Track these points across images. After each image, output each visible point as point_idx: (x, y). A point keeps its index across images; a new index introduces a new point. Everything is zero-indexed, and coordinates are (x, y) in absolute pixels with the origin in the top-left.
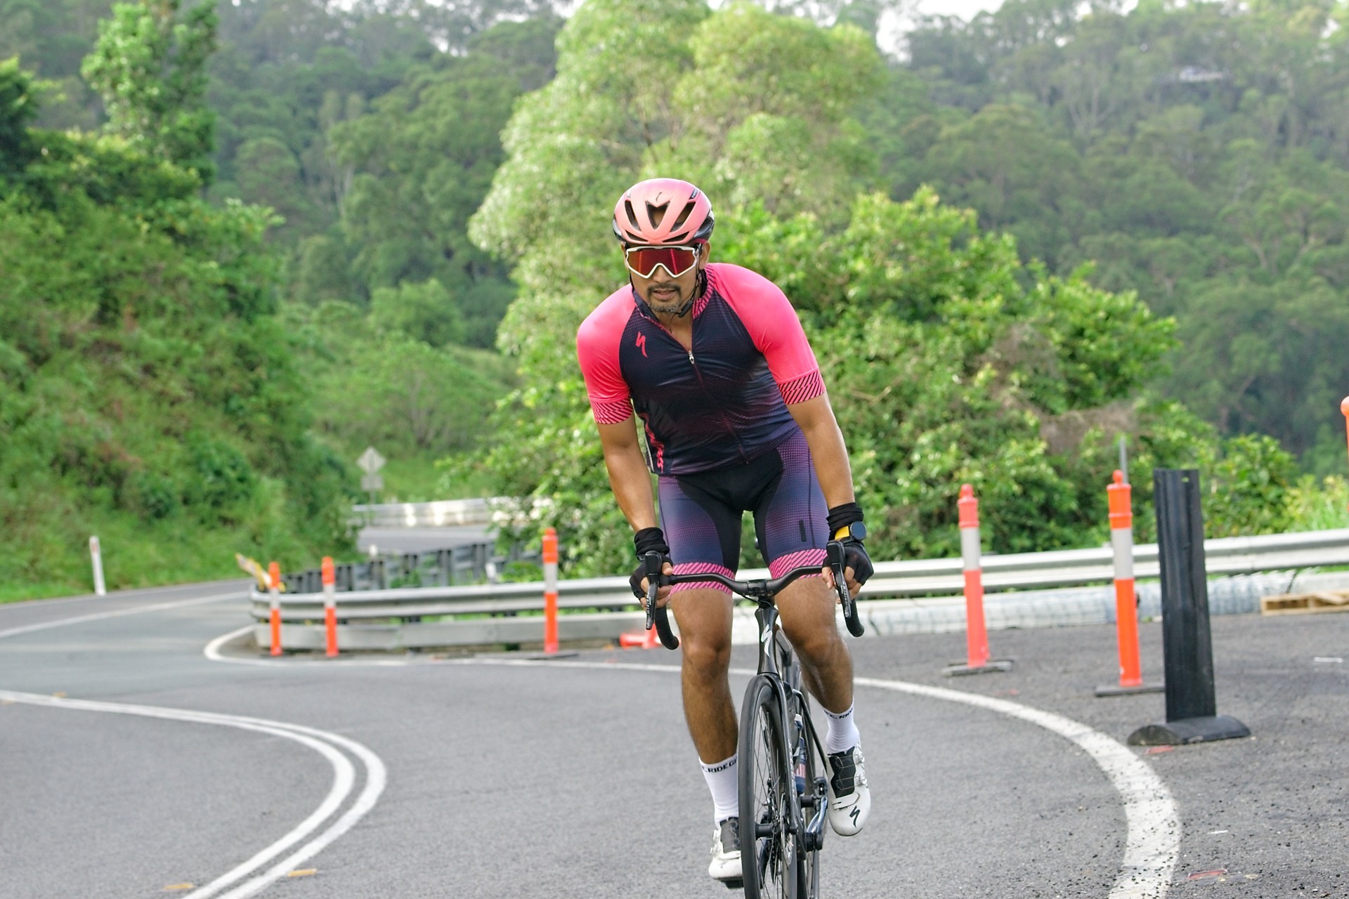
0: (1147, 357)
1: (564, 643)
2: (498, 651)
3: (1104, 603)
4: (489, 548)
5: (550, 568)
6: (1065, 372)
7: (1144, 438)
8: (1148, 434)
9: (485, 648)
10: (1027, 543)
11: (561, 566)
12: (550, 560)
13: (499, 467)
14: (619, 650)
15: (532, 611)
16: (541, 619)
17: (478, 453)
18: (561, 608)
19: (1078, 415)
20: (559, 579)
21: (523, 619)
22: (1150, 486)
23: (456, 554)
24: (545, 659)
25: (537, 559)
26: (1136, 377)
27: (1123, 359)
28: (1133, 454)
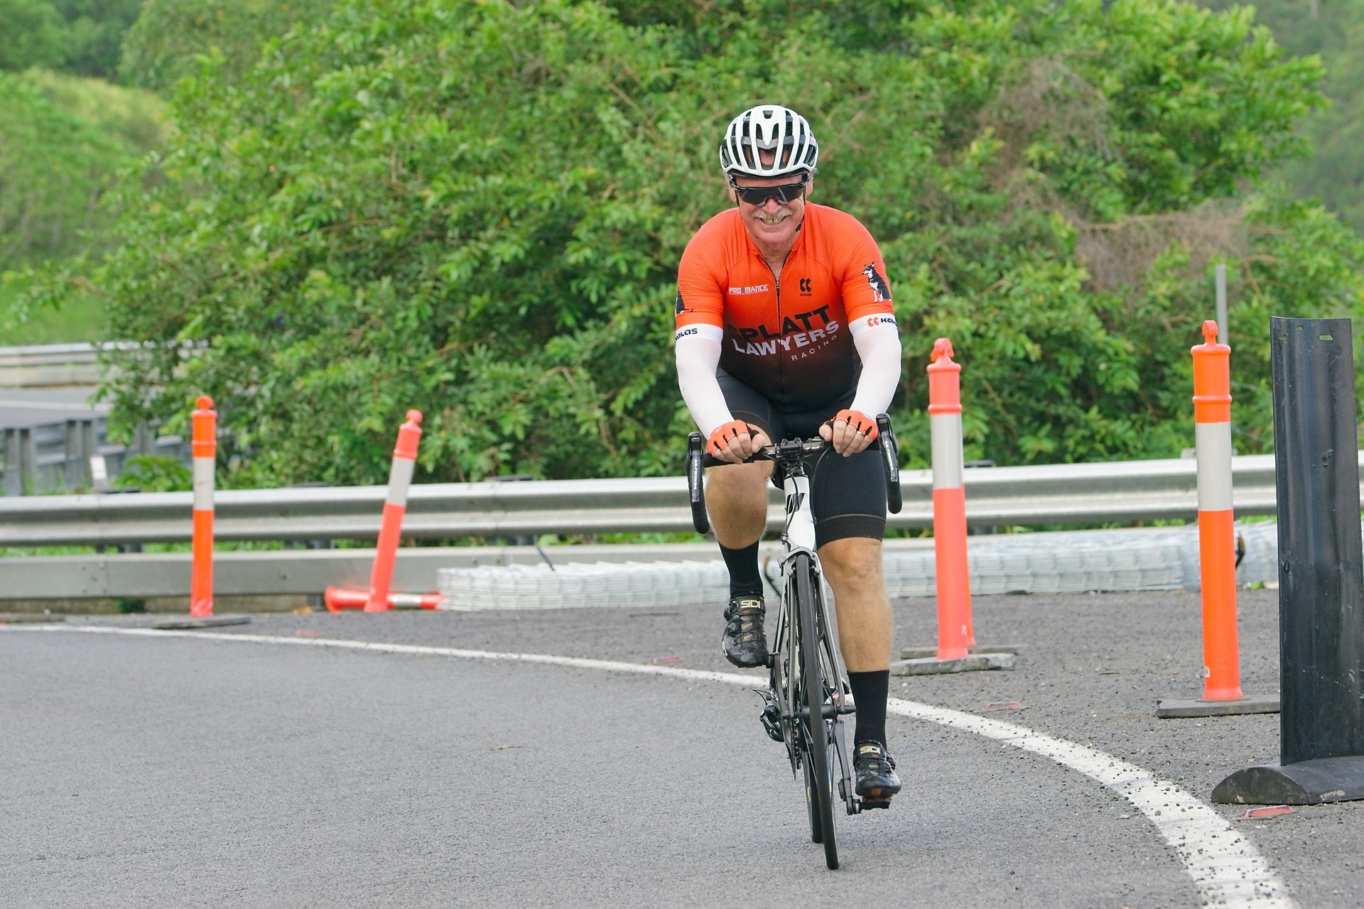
0: (1268, 124)
1: (223, 600)
2: (106, 612)
3: (1181, 556)
4: (98, 429)
5: (204, 468)
6: (1123, 146)
7: (1261, 268)
8: (1266, 260)
9: (82, 606)
10: (1048, 446)
11: (221, 464)
12: (202, 452)
13: (117, 286)
14: (322, 615)
15: (170, 542)
16: (184, 555)
17: (80, 260)
18: (221, 539)
19: (1144, 222)
20: (219, 486)
21: (152, 555)
22: (1267, 352)
23: (37, 437)
24: (190, 628)
25: (183, 450)
26: (1249, 158)
27: (1226, 125)
28: (1237, 294)
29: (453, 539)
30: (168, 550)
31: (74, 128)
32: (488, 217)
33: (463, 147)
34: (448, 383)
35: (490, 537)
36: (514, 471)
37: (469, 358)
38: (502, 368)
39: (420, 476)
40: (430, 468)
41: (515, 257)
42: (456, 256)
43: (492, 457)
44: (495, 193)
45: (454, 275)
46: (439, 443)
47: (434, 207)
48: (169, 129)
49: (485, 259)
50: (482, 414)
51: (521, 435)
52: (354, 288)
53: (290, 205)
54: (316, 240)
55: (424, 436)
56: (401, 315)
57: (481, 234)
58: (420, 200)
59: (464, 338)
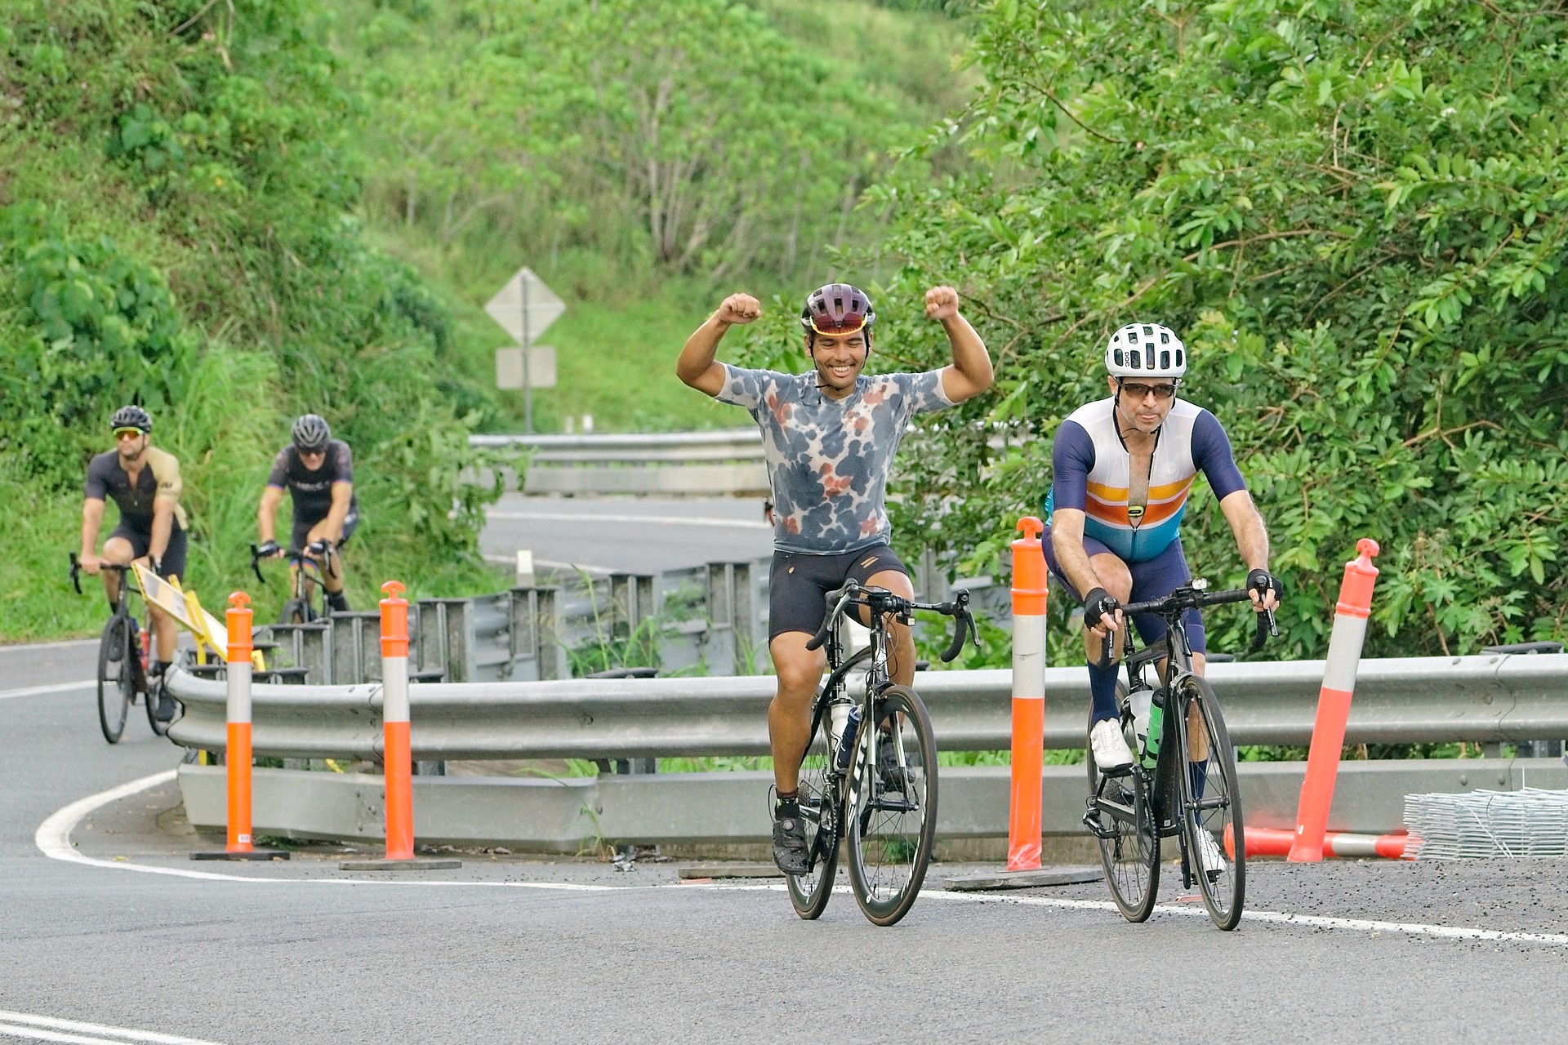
1: (1058, 843)
5: (1029, 629)
12: (1024, 605)
24: (1005, 888)
29: (1429, 745)
30: (970, 761)
31: (820, 78)
32: (1487, 224)
33: (1449, 110)
34: (1422, 492)
35: (1488, 741)
36: (1527, 635)
37: (1456, 452)
38: (1509, 468)
39: (1376, 643)
40: (1392, 631)
41: (1532, 288)
42: (1437, 287)
43: (1493, 613)
44: (1499, 186)
45: (1432, 321)
46: (1408, 589)
47: (1399, 208)
48: (975, 80)
49: (1483, 293)
50: (1476, 542)
51: (1539, 577)
52: (1271, 341)
53: (1168, 207)
54: (1210, 261)
55: (1382, 579)
56: (1345, 383)
57: (1476, 253)
58: (1379, 196)
59: (1448, 420)
